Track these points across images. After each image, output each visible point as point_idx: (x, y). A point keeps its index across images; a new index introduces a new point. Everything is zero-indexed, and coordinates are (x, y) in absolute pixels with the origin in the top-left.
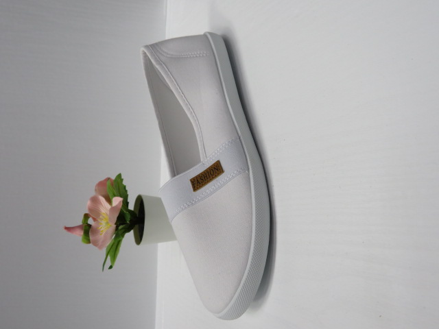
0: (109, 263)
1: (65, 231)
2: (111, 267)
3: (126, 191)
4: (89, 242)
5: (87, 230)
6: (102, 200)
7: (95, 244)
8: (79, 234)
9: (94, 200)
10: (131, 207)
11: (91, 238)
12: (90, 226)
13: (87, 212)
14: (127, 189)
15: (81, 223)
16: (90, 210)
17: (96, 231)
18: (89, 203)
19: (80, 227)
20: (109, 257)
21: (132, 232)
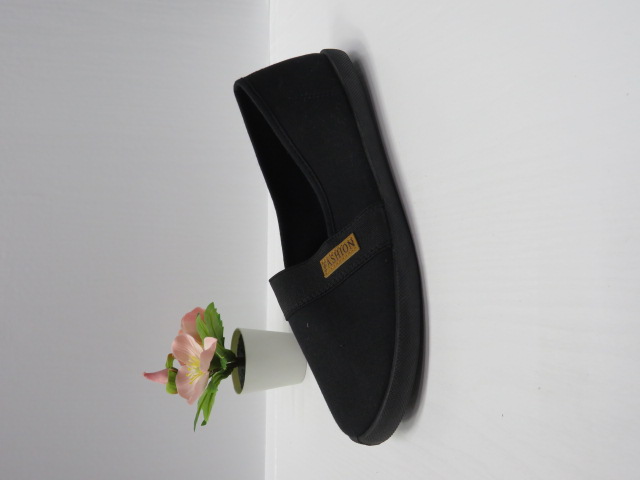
0: (201, 418)
1: (145, 378)
2: (204, 423)
3: (221, 323)
4: (175, 391)
5: (173, 376)
6: (191, 339)
7: (184, 394)
8: (163, 382)
9: (181, 340)
10: (228, 346)
11: (178, 387)
12: (176, 371)
13: (172, 352)
14: (222, 318)
15: (164, 367)
16: (175, 351)
17: (184, 378)
18: (174, 343)
19: (163, 373)
20: (202, 411)
21: (230, 377)
